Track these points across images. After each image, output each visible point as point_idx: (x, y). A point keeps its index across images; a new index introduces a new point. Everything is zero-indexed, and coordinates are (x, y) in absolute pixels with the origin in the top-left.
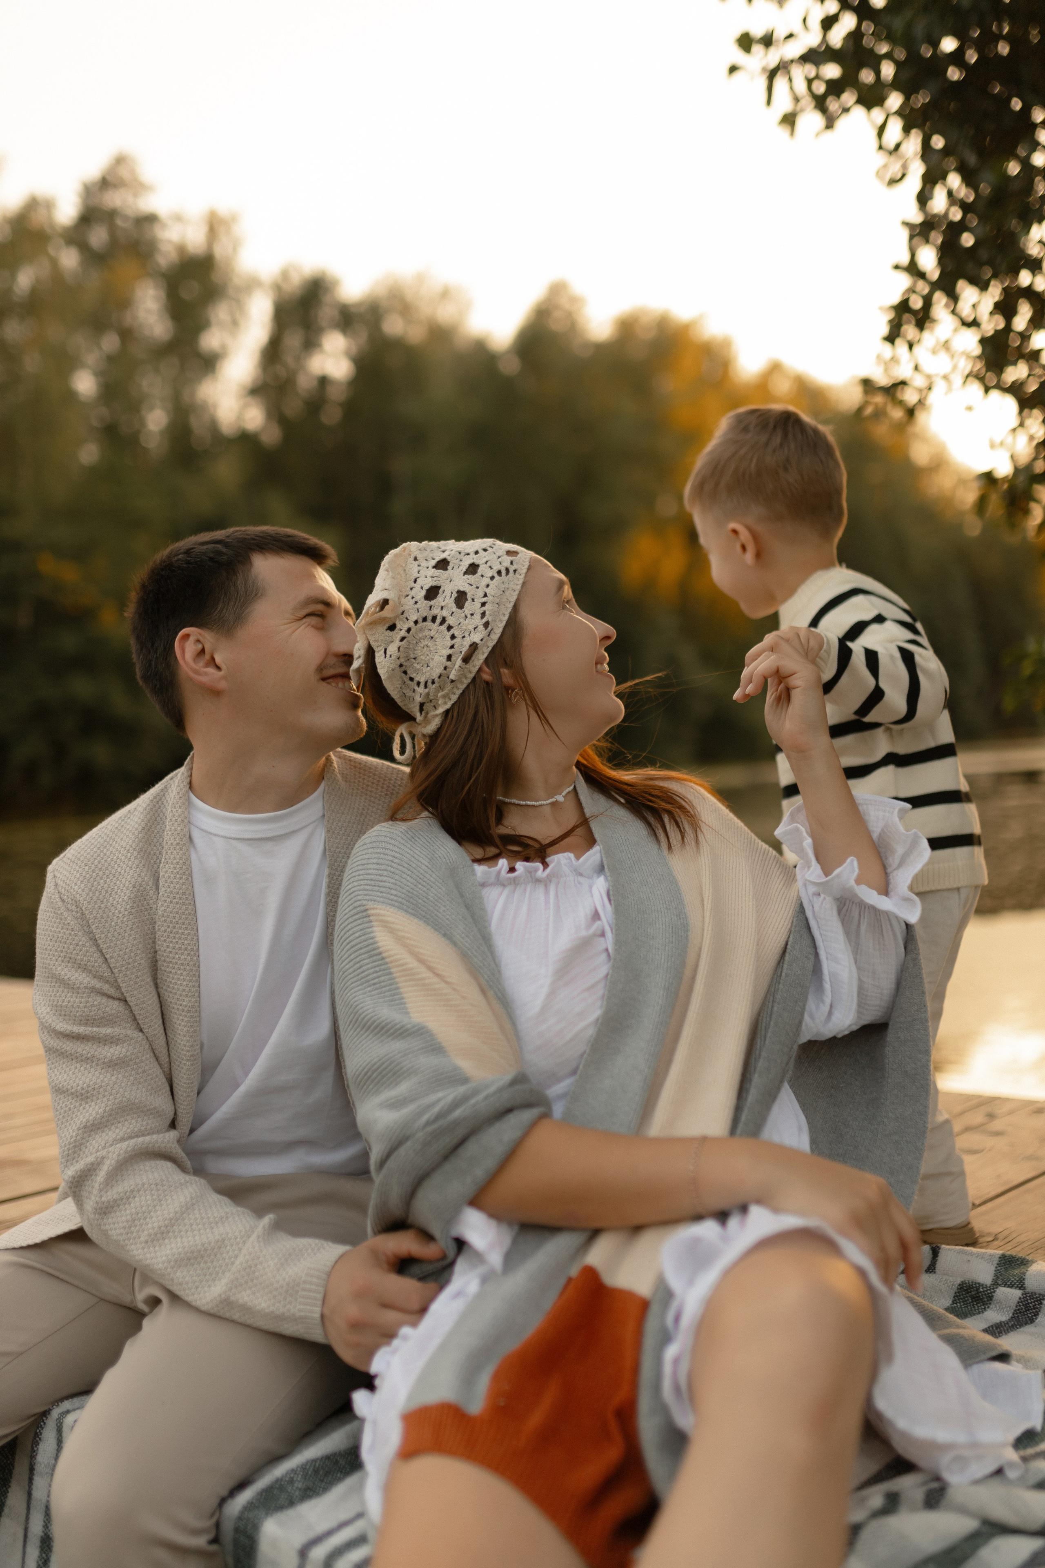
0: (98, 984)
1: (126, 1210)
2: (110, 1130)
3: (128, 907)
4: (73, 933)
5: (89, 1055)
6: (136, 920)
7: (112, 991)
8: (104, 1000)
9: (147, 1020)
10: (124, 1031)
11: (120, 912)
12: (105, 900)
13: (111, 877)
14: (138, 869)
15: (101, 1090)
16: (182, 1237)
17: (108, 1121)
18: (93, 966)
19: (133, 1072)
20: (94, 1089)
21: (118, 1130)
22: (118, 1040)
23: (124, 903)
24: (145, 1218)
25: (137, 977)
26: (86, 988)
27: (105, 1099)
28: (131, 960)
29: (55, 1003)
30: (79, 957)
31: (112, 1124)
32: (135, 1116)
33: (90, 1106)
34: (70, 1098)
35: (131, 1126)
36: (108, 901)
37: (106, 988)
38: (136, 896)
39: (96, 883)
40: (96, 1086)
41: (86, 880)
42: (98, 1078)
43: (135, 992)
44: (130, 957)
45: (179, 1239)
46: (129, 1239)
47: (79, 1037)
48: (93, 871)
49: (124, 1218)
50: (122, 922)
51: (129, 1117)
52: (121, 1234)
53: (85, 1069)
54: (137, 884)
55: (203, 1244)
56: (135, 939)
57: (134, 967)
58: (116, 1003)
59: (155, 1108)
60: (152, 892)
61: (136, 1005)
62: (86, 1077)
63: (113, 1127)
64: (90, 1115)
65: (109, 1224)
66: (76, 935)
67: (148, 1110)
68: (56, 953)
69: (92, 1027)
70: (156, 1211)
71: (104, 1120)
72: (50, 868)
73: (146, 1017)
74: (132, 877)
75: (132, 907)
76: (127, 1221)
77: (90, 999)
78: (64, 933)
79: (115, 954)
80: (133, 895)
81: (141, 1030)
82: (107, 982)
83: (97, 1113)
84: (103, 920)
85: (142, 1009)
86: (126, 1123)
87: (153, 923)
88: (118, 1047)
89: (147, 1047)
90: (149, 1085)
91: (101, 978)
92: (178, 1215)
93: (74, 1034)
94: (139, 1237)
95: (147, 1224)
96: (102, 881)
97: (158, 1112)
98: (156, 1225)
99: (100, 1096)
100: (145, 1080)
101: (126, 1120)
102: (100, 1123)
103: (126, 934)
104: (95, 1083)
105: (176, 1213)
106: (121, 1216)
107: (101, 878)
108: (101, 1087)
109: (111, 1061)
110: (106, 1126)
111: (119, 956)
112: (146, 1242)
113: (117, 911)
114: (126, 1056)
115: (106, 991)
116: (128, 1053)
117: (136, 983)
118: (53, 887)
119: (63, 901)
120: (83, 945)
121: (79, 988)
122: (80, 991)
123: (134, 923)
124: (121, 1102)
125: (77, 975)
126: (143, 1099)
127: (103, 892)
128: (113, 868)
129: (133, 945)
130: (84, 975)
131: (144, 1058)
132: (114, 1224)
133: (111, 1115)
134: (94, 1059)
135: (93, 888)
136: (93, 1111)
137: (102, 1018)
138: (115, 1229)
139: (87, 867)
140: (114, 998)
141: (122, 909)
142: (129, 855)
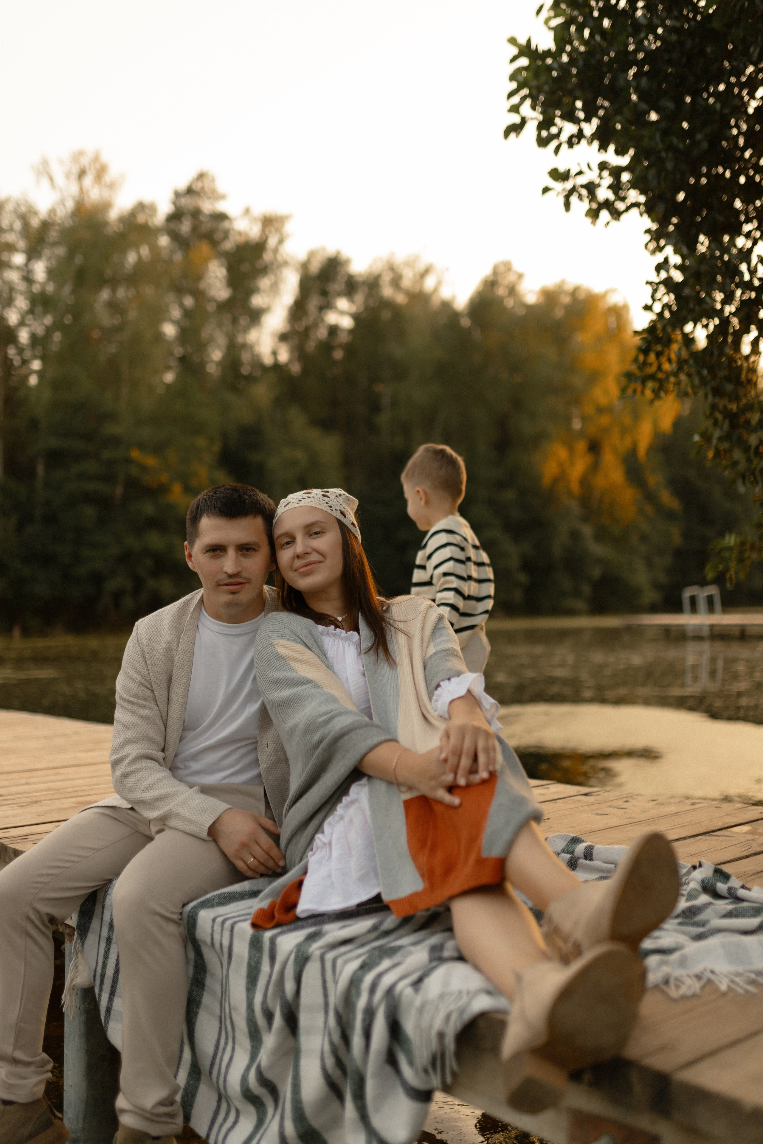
0: (144, 682)
1: (135, 776)
2: (136, 745)
3: (163, 652)
4: (138, 657)
5: (133, 710)
6: (165, 658)
7: (149, 686)
8: (145, 689)
9: (161, 703)
10: (150, 704)
11: (159, 653)
12: (154, 646)
13: (160, 636)
14: (172, 636)
15: (136, 726)
16: (159, 789)
17: (135, 741)
18: (143, 674)
19: (151, 723)
20: (133, 725)
21: (139, 746)
22: (147, 707)
23: (162, 649)
24: (144, 780)
25: (160, 683)
26: (138, 682)
27: (136, 731)
28: (159, 676)
29: (124, 685)
30: (138, 668)
31: (137, 743)
32: (148, 742)
33: (129, 732)
34: (122, 726)
35: (145, 746)
36: (155, 647)
37: (147, 684)
38: (168, 648)
39: (152, 637)
40: (134, 724)
41: (148, 635)
42: (136, 721)
43: (158, 690)
44: (159, 674)
45: (157, 790)
46: (136, 789)
47: (130, 702)
48: (153, 632)
49: (134, 780)
50: (159, 658)
51: (145, 742)
52: (132, 786)
53: (131, 715)
54: (170, 642)
55: (168, 792)
56: (163, 667)
57: (160, 679)
58: (150, 691)
59: (157, 741)
60: (175, 647)
61: (158, 696)
62: (131, 719)
63: (137, 744)
64: (129, 736)
65: (127, 781)
66: (140, 658)
67: (154, 741)
68: (130, 663)
69: (138, 699)
70: (149, 778)
71: (134, 740)
72: (137, 623)
73: (161, 702)
74: (168, 639)
75: (165, 652)
76: (136, 781)
77: (139, 687)
78: (135, 655)
79: (153, 671)
80: (167, 647)
81: (158, 706)
82: (148, 682)
83: (132, 736)
84: (151, 655)
85: (160, 698)
86: (143, 744)
87: (173, 662)
88: (147, 711)
89: (159, 714)
90: (157, 731)
91: (145, 680)
92: (158, 780)
93: (129, 701)
94: (140, 788)
95: (144, 783)
96: (155, 637)
97: (158, 743)
98: (148, 783)
99: (135, 729)
100: (156, 728)
101: (144, 743)
102: (132, 741)
103: (160, 664)
104: (134, 723)
105: (157, 779)
106: (133, 779)
107: (155, 636)
108: (136, 725)
109: (142, 716)
110: (134, 743)
111: (154, 672)
112: (143, 790)
113: (158, 652)
114: (149, 715)
115: (147, 686)
116: (151, 715)
117: (159, 686)
118: (135, 634)
119: (138, 641)
120: (142, 663)
121: (135, 681)
122: (136, 683)
123: (164, 660)
124: (143, 734)
125: (136, 675)
126: (153, 736)
127: (154, 642)
128: (161, 632)
129: (161, 669)
130: (139, 676)
131: (157, 718)
132: (129, 781)
133: (137, 738)
134: (135, 713)
135: (150, 639)
136: (130, 734)
137: (142, 697)
138: (130, 784)
139: (151, 629)
140: (149, 689)
141: (161, 652)
142: (169, 627)
